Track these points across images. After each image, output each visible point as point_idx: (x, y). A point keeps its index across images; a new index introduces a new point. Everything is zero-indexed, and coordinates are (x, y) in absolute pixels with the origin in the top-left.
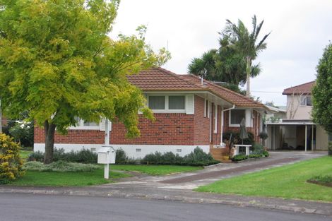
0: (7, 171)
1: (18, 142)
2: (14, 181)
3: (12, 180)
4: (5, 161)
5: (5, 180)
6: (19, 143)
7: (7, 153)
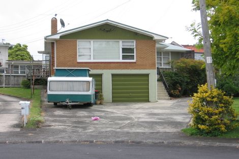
0: (219, 124)
1: (230, 96)
2: (225, 133)
3: (222, 132)
4: (216, 114)
5: (217, 132)
6: (232, 97)
7: (218, 107)
